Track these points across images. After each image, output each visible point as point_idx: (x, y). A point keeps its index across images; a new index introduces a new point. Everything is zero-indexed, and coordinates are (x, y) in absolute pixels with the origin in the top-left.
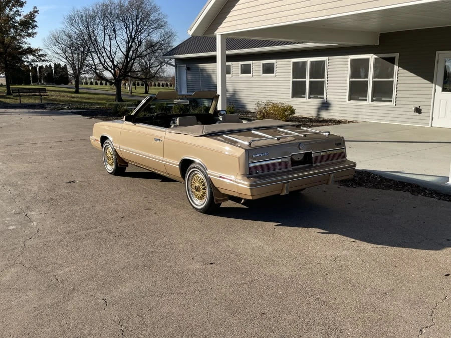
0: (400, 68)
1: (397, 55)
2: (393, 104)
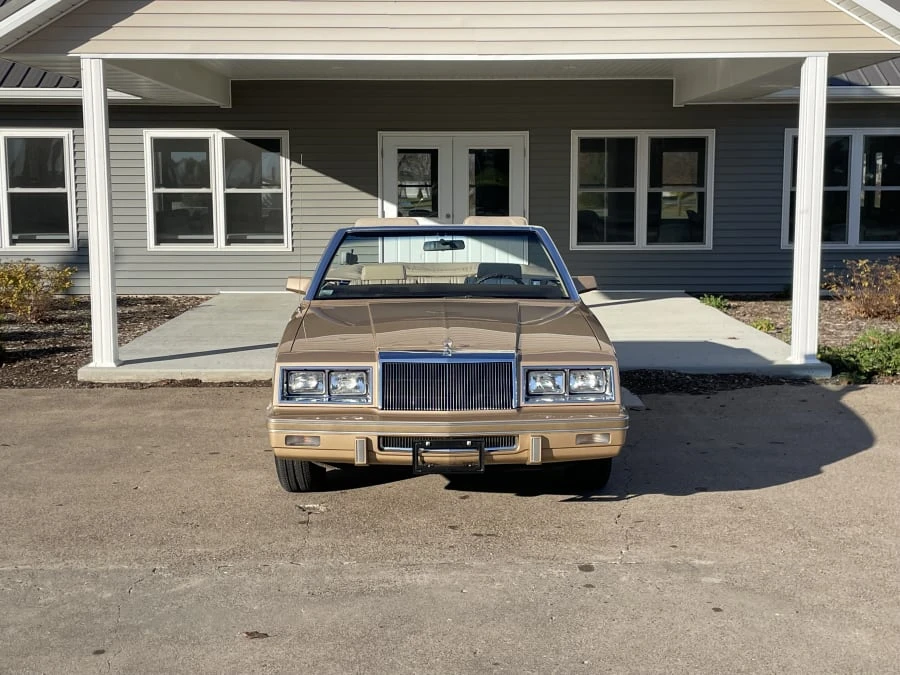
0: (295, 164)
1: (284, 136)
2: (286, 247)
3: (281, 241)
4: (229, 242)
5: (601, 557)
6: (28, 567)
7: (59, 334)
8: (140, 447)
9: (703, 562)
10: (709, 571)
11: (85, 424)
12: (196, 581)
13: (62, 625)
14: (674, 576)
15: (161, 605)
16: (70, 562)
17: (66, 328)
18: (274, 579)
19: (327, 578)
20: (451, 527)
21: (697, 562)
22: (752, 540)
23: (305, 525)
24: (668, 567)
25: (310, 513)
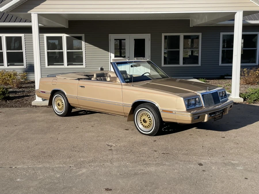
0: (86, 43)
1: (83, 35)
2: (84, 66)
3: (83, 65)
4: (68, 65)
5: (204, 161)
6: (32, 166)
7: (24, 91)
8: (55, 126)
9: (235, 162)
10: (238, 165)
11: (37, 118)
12: (84, 170)
13: (47, 187)
14: (228, 167)
15: (76, 179)
16: (44, 164)
17: (26, 90)
18: (107, 170)
19: (123, 169)
20: (154, 151)
21: (232, 162)
22: (246, 154)
23: (111, 151)
24: (225, 163)
25: (111, 147)
